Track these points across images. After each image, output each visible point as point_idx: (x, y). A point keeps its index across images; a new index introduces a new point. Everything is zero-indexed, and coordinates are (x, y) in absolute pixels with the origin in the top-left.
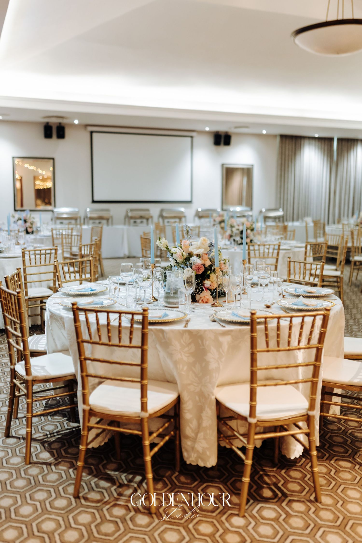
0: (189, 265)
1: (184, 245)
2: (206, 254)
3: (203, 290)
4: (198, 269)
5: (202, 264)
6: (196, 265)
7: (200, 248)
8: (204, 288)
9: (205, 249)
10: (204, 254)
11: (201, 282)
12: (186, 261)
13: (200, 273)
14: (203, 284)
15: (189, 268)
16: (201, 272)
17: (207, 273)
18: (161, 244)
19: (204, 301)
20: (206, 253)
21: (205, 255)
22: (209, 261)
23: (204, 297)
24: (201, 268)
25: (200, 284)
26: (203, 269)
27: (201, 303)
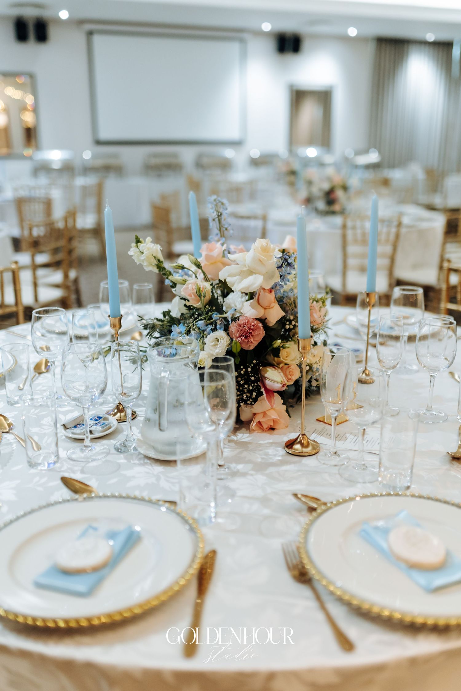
0: (218, 322)
1: (208, 257)
2: (270, 291)
3: (260, 394)
4: (247, 335)
5: (257, 319)
6: (242, 321)
7: (251, 272)
8: (263, 390)
9: (268, 276)
10: (264, 289)
11: (256, 371)
12: (211, 311)
13: (252, 348)
14: (261, 379)
15: (221, 333)
16: (253, 343)
17: (271, 345)
18: (143, 257)
19: (265, 426)
20: (268, 287)
21: (268, 294)
22: (277, 307)
23: (265, 413)
24: (256, 333)
25: (253, 378)
26: (260, 334)
27: (254, 430)
